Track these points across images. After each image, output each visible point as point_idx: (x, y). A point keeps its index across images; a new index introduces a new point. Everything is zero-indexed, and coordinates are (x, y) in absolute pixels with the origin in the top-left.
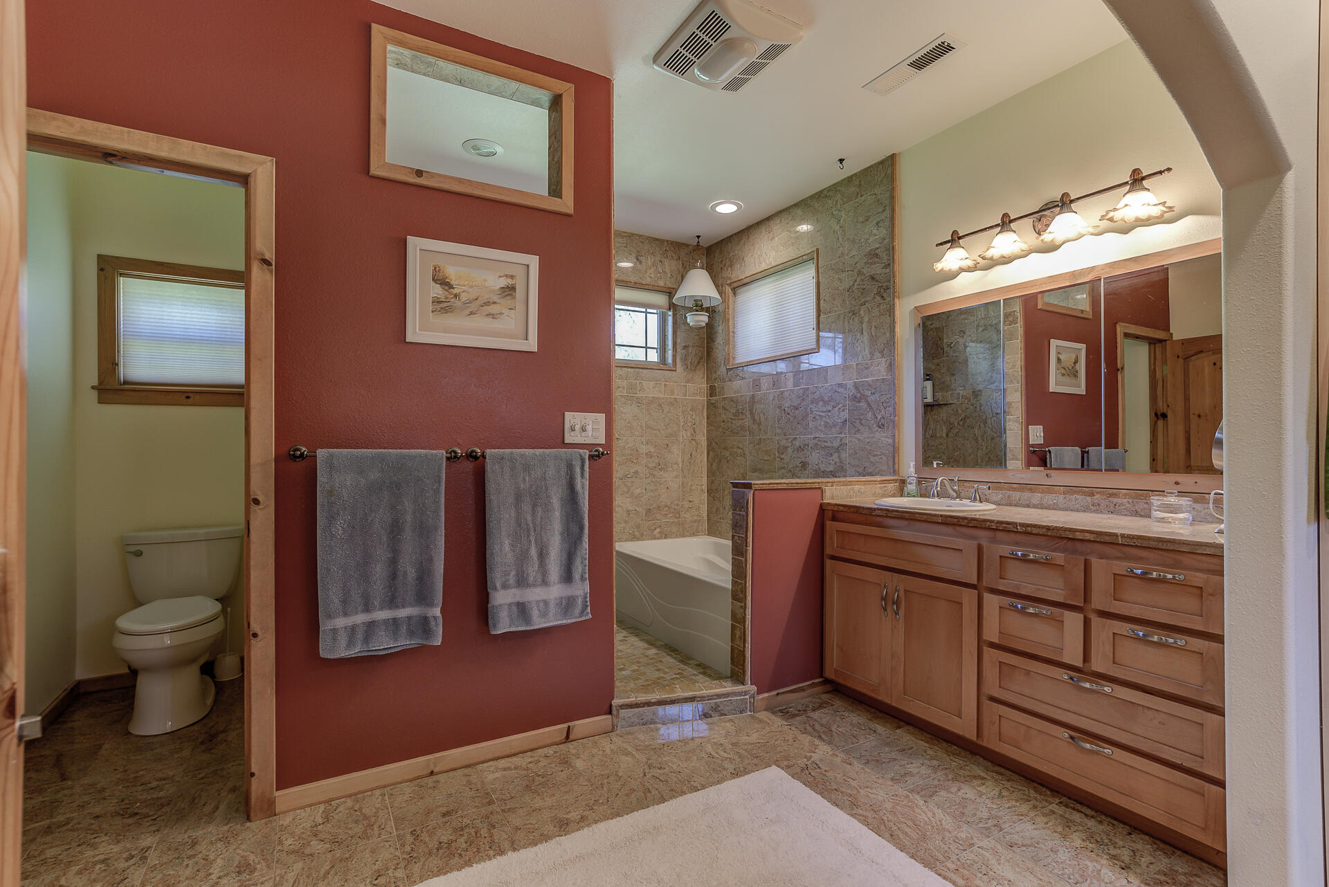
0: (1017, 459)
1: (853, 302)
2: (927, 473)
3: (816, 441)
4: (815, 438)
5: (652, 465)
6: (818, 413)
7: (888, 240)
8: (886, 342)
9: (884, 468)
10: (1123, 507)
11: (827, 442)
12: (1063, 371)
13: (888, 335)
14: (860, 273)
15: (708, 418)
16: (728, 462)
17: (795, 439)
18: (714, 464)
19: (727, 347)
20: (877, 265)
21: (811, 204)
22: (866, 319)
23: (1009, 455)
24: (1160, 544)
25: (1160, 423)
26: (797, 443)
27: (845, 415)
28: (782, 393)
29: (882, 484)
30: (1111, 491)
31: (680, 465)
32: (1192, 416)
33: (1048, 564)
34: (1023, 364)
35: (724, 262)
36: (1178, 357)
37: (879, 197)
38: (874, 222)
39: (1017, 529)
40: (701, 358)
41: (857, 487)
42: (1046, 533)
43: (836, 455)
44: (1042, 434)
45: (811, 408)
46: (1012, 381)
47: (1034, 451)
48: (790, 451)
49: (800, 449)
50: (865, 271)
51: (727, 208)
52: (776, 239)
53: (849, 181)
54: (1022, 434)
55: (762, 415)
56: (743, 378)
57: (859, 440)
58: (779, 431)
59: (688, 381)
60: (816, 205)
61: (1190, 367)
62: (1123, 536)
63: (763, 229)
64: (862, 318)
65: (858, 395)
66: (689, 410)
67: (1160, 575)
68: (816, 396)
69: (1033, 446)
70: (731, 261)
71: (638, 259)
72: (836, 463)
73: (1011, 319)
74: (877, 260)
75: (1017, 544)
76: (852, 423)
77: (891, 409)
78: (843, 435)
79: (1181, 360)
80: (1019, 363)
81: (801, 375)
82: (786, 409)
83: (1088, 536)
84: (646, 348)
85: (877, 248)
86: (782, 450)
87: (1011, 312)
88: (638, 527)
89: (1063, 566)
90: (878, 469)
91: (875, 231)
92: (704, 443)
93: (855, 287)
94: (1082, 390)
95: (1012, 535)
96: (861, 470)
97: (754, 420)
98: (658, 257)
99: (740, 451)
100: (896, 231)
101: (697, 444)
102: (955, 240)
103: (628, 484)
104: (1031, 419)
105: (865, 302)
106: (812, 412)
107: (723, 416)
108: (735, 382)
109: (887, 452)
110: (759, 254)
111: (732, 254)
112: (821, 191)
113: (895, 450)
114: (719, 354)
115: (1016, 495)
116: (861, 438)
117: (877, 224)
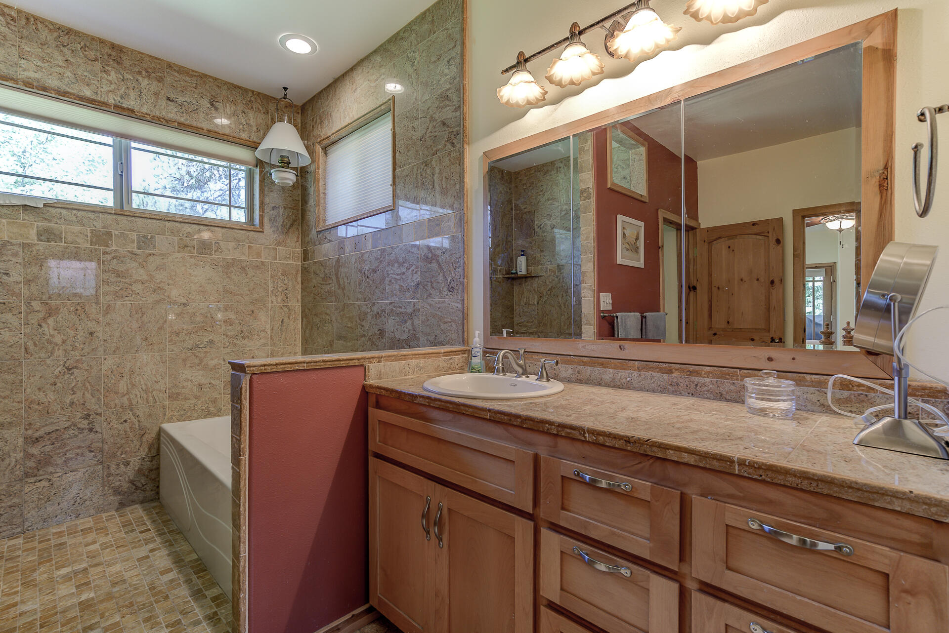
0: (590, 324)
1: (426, 152)
2: (495, 342)
3: (391, 307)
4: (391, 303)
5: (232, 333)
6: (394, 276)
7: (458, 79)
8: (455, 194)
9: (454, 336)
10: (705, 388)
11: (401, 308)
12: (628, 246)
13: (458, 186)
14: (432, 119)
15: (302, 283)
16: (318, 329)
17: (374, 304)
18: (307, 331)
19: (317, 209)
20: (448, 108)
21: (389, 48)
22: (437, 170)
23: (584, 320)
24: (806, 482)
25: (692, 294)
26: (375, 309)
27: (417, 278)
28: (363, 255)
29: (446, 356)
30: (692, 368)
31: (269, 333)
32: (713, 288)
33: (628, 497)
34: (595, 235)
35: (315, 119)
36: (705, 241)
37: (450, 31)
38: (446, 60)
39: (585, 437)
40: (294, 221)
41: (414, 362)
42: (625, 447)
43: (409, 322)
44: (611, 301)
45: (387, 271)
46: (586, 252)
47: (605, 317)
48: (369, 317)
49: (378, 315)
50: (436, 116)
51: (299, 46)
52: (358, 90)
53: (423, 18)
54: (594, 301)
55: (345, 279)
56: (330, 241)
57: (430, 305)
58: (359, 296)
59: (279, 244)
60: (393, 49)
61: (713, 248)
62: (742, 463)
63: (347, 82)
64: (434, 169)
65: (430, 255)
66: (279, 274)
67: (804, 542)
68: (392, 257)
69: (603, 311)
70: (321, 118)
71: (212, 105)
72: (409, 330)
73: (585, 195)
74: (448, 102)
75: (584, 458)
76: (423, 287)
77: (460, 270)
78: (416, 300)
79: (706, 244)
80: (592, 234)
81: (379, 235)
82: (366, 272)
83: (686, 458)
84: (230, 206)
85: (448, 90)
86: (363, 317)
87: (585, 189)
88: (214, 401)
89: (649, 502)
90: (448, 338)
91: (446, 71)
92: (298, 310)
93: (428, 135)
94: (641, 264)
95: (578, 445)
96: (432, 338)
97: (339, 285)
98: (240, 107)
99: (327, 317)
100: (467, 68)
101: (289, 310)
102: (522, 62)
103: (199, 355)
104: (602, 287)
105: (437, 151)
106: (388, 274)
107: (314, 281)
108: (323, 246)
109: (457, 318)
110: (344, 108)
111: (322, 110)
112: (398, 33)
113: (465, 316)
114: (311, 217)
115: (587, 371)
116: (433, 303)
117: (448, 62)
